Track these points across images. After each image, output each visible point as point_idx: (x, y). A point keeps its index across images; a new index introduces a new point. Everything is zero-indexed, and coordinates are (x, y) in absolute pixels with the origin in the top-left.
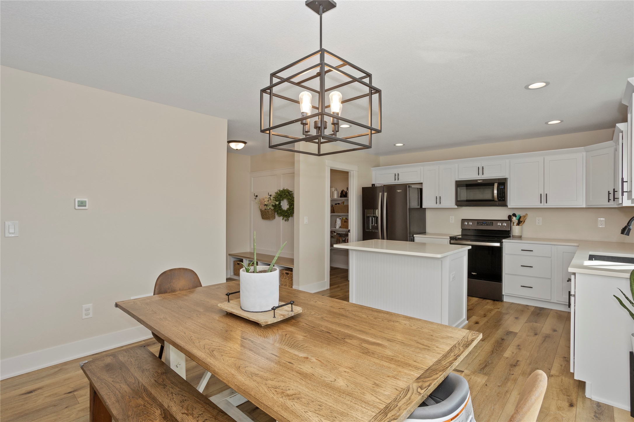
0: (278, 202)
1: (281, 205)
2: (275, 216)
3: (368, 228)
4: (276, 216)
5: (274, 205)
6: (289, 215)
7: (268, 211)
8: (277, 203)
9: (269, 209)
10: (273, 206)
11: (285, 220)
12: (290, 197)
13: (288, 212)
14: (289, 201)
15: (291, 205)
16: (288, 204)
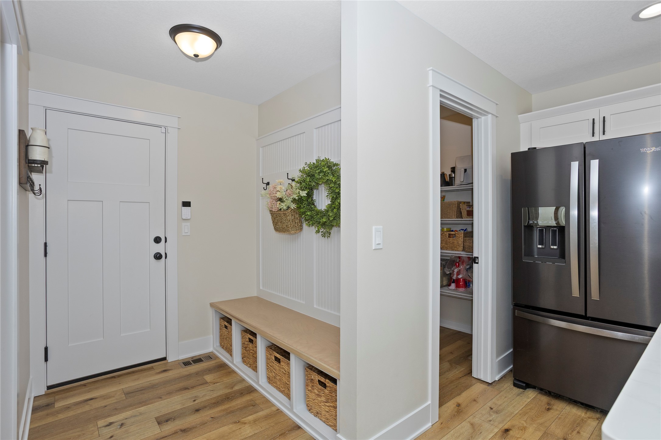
0: (306, 192)
1: (314, 198)
2: (301, 226)
3: (529, 253)
4: (305, 226)
5: (297, 198)
6: (331, 222)
7: (285, 214)
8: (304, 194)
9: (285, 208)
10: (294, 201)
11: (322, 235)
12: (332, 178)
13: (327, 215)
14: (331, 188)
15: (335, 196)
16: (327, 196)
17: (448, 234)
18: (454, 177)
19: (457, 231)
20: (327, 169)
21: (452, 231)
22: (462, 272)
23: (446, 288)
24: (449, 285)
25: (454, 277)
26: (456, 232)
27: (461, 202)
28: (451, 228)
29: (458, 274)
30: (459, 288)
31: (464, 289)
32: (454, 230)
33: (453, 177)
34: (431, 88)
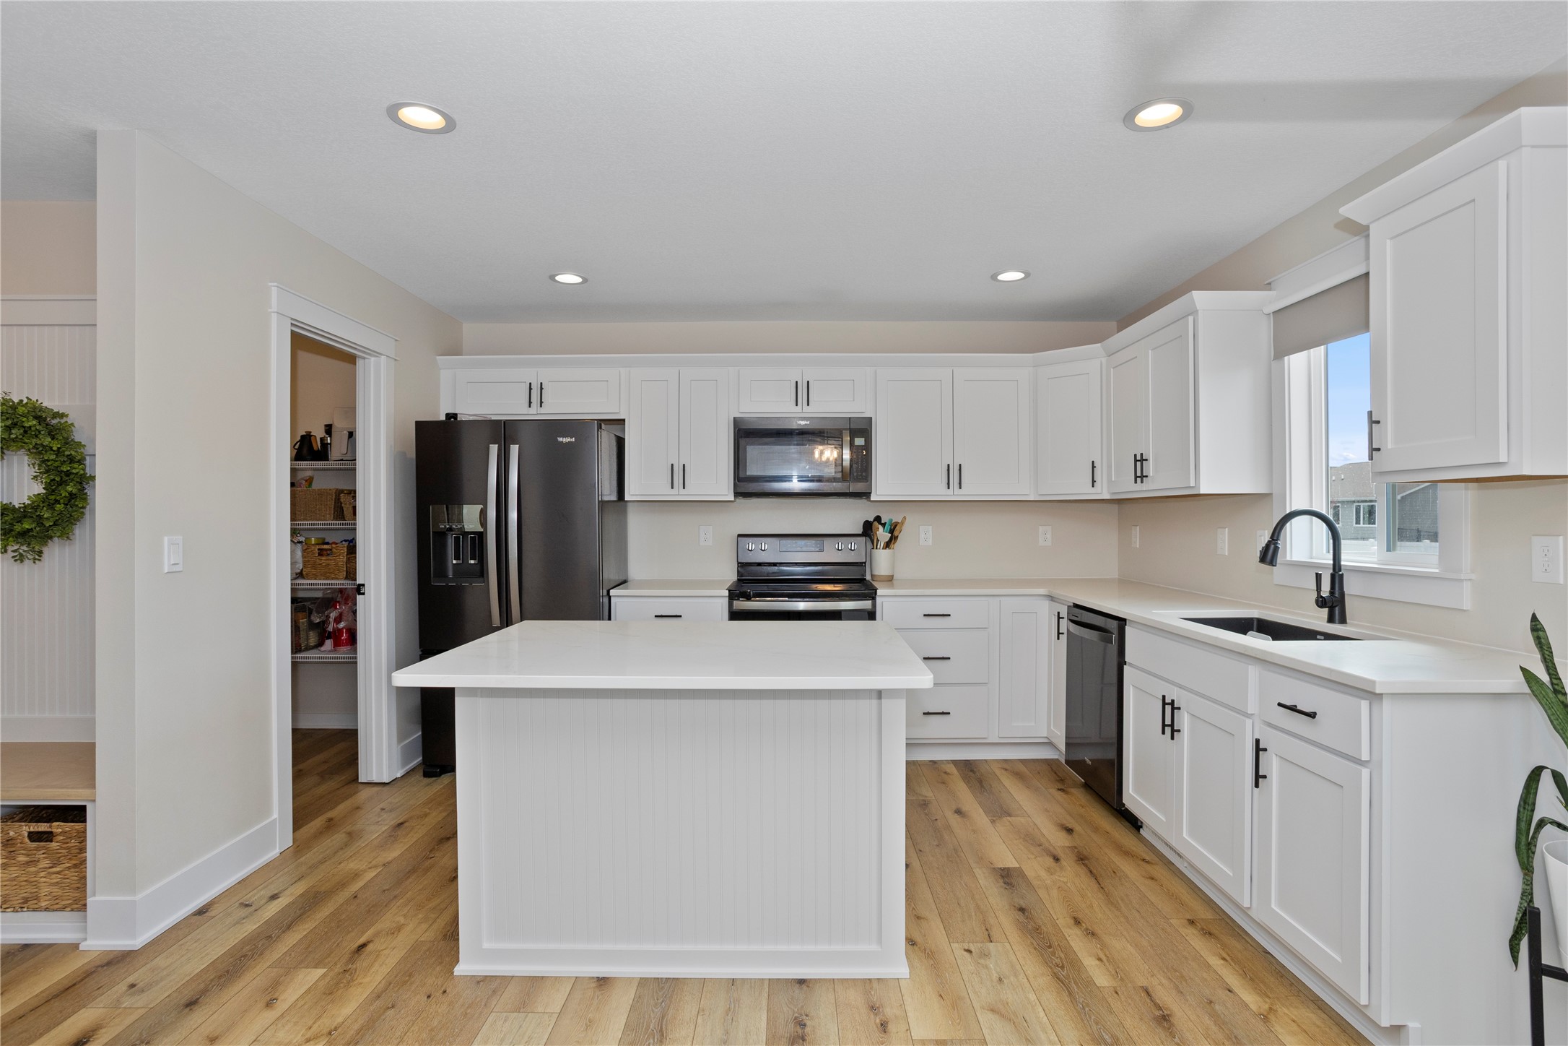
3: (442, 573)
6: (46, 529)
11: (13, 557)
12: (50, 442)
13: (35, 517)
14: (44, 461)
15: (58, 479)
16: (35, 477)
17: (319, 549)
18: (330, 444)
19: (337, 544)
20: (35, 422)
21: (328, 543)
22: (344, 617)
23: (315, 651)
24: (321, 644)
25: (330, 629)
26: (334, 546)
27: (342, 491)
28: (324, 539)
29: (338, 620)
30: (340, 646)
31: (349, 647)
32: (330, 542)
33: (328, 444)
34: (274, 317)
